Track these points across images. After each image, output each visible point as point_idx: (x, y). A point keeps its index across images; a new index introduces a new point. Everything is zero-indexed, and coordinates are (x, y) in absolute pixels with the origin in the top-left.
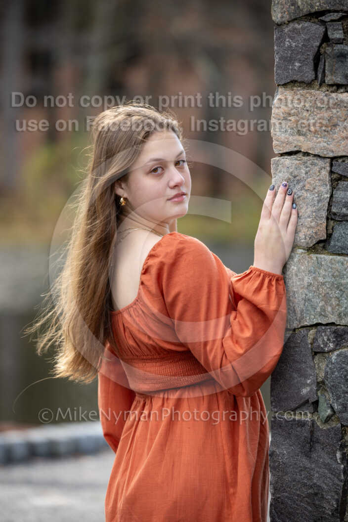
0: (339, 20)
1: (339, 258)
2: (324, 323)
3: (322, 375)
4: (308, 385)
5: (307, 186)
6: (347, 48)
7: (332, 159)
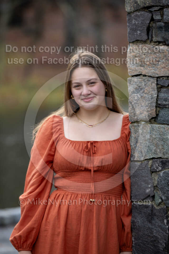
0: (158, 10)
1: (162, 126)
2: (156, 157)
3: (156, 182)
4: (149, 188)
5: (146, 91)
6: (163, 24)
7: (157, 78)
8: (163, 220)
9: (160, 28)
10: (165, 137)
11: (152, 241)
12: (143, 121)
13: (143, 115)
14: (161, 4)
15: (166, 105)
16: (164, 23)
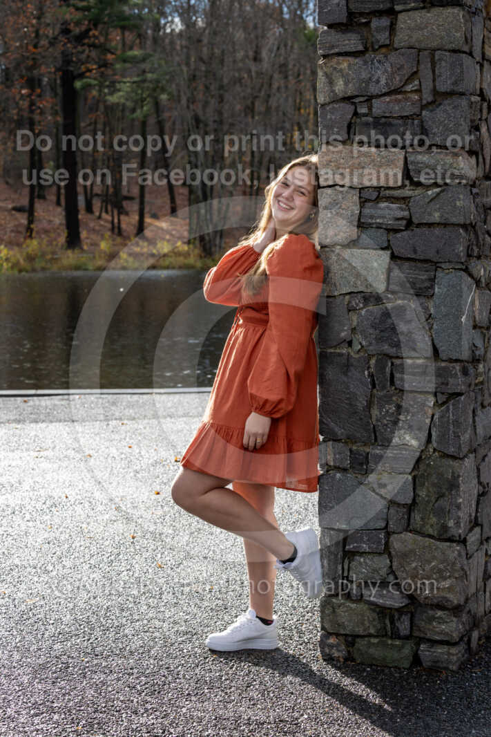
0: (364, 102)
1: (366, 251)
2: (356, 291)
3: (355, 323)
4: (345, 330)
5: (344, 206)
6: (371, 119)
7: (360, 189)
8: (364, 372)
9: (367, 124)
10: (369, 265)
11: (347, 399)
12: (339, 245)
13: (339, 237)
14: (369, 94)
15: (373, 224)
16: (372, 117)
